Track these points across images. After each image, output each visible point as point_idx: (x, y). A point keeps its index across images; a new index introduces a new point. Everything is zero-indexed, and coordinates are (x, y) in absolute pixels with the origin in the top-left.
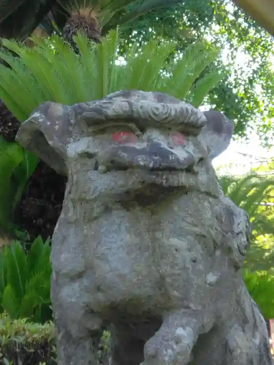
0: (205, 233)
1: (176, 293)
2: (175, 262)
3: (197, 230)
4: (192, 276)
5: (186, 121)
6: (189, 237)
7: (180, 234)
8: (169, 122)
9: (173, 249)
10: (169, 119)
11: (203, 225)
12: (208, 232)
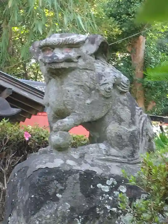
0: (83, 85)
1: (69, 107)
2: (68, 96)
3: (79, 83)
4: (76, 101)
5: (67, 43)
6: (75, 86)
7: (70, 85)
8: (61, 45)
9: (67, 91)
10: (60, 44)
11: (82, 81)
12: (85, 84)
